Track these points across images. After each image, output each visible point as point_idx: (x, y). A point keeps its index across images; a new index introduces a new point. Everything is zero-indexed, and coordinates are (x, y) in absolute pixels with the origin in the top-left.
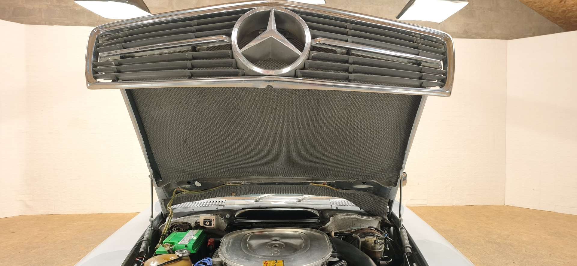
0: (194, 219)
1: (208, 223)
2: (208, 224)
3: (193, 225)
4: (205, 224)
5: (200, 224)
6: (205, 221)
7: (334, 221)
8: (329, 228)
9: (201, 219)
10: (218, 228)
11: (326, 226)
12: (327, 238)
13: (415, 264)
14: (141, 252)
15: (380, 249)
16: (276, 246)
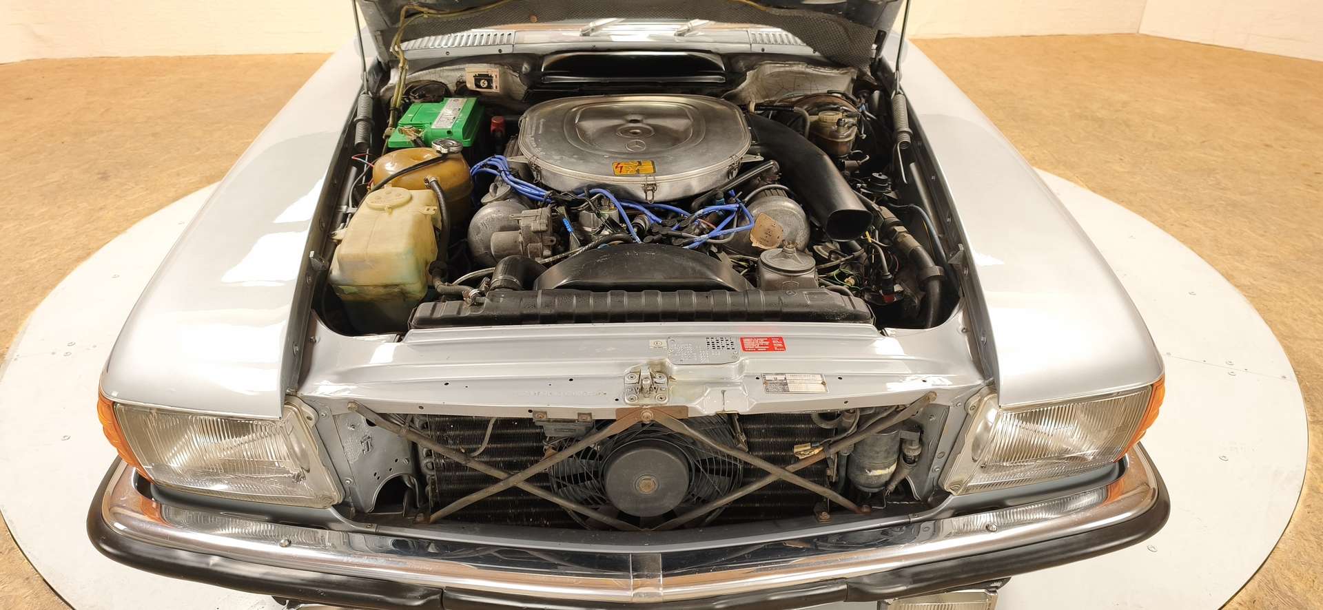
0: (453, 74)
1: (484, 83)
2: (485, 86)
3: (452, 87)
4: (478, 86)
5: (468, 85)
6: (478, 79)
7: (756, 78)
8: (743, 94)
9: (469, 73)
10: (507, 94)
11: (737, 90)
12: (739, 115)
13: (913, 166)
14: (359, 144)
15: (848, 135)
16: (636, 133)
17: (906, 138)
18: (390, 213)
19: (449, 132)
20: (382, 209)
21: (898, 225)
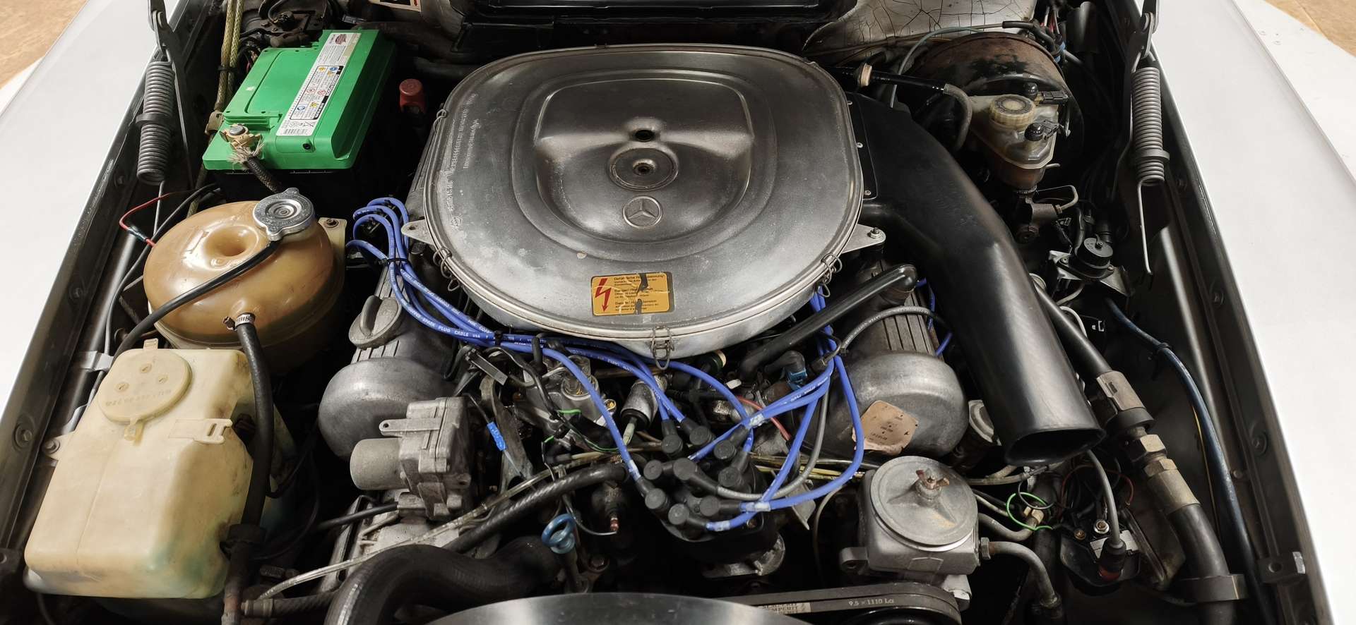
11: (838, 21)
12: (841, 107)
13: (1165, 235)
14: (143, 175)
15: (1042, 156)
16: (644, 169)
17: (1157, 172)
18: (138, 440)
19: (308, 146)
20: (125, 423)
21: (1149, 428)
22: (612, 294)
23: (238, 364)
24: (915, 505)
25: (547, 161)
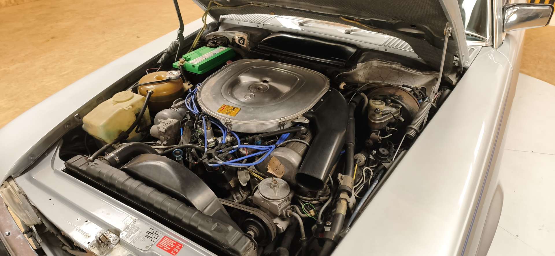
0: (232, 34)
2: (242, 43)
3: (231, 40)
4: (239, 42)
5: (236, 41)
6: (240, 39)
7: (365, 68)
9: (237, 36)
13: (403, 153)
14: (158, 63)
16: (259, 89)
17: (412, 133)
19: (193, 66)
20: (114, 102)
22: (224, 109)
23: (142, 99)
24: (269, 187)
25: (239, 81)
